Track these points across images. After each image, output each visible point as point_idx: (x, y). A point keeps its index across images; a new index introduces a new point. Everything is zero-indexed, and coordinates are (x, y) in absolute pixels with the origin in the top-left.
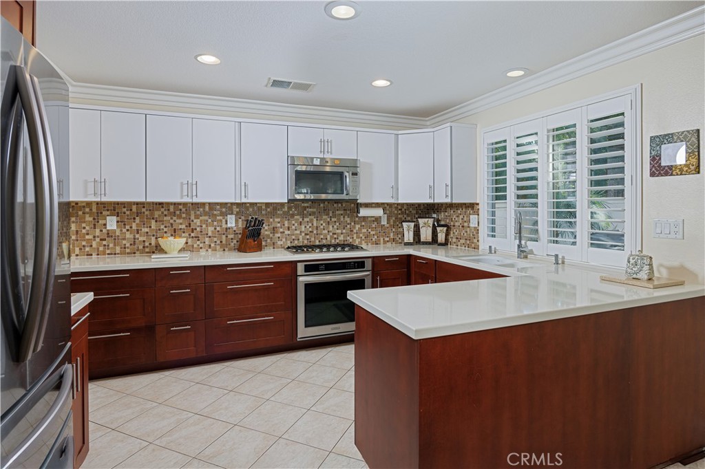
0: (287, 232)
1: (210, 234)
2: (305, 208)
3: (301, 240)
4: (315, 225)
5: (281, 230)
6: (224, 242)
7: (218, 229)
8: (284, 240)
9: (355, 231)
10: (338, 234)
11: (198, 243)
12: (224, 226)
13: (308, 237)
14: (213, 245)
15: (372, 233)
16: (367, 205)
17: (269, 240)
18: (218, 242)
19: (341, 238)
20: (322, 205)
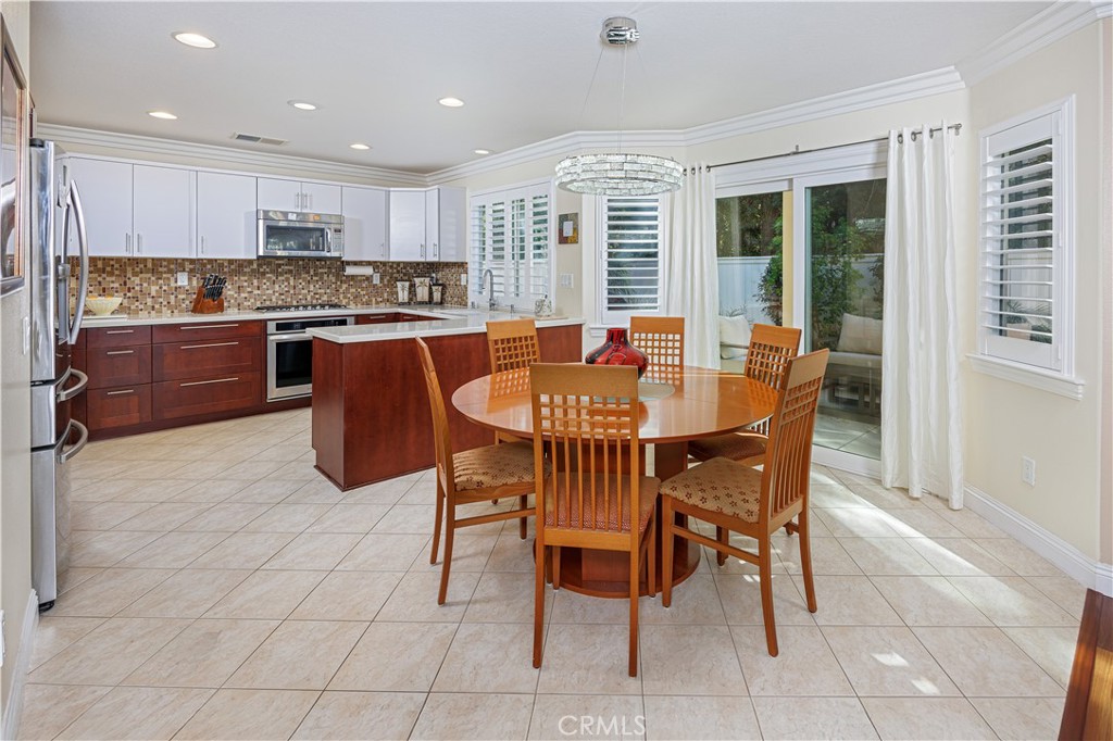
0: (256, 292)
1: (153, 294)
2: (279, 266)
3: (274, 300)
4: (292, 283)
5: (249, 290)
6: (173, 302)
7: (164, 288)
8: (253, 300)
9: (341, 291)
10: (321, 295)
11: (137, 304)
12: (173, 285)
13: (283, 297)
14: (157, 306)
15: (362, 293)
16: (356, 263)
17: (232, 301)
18: (165, 303)
19: (325, 298)
20: (301, 263)
